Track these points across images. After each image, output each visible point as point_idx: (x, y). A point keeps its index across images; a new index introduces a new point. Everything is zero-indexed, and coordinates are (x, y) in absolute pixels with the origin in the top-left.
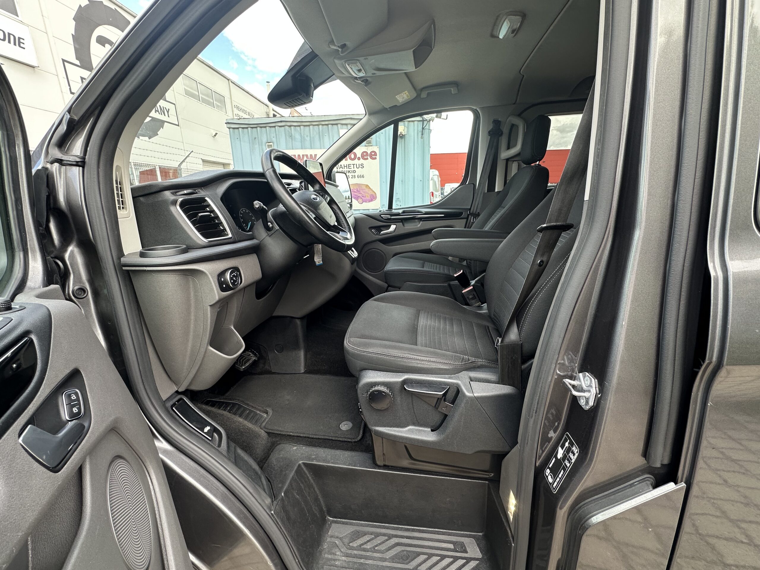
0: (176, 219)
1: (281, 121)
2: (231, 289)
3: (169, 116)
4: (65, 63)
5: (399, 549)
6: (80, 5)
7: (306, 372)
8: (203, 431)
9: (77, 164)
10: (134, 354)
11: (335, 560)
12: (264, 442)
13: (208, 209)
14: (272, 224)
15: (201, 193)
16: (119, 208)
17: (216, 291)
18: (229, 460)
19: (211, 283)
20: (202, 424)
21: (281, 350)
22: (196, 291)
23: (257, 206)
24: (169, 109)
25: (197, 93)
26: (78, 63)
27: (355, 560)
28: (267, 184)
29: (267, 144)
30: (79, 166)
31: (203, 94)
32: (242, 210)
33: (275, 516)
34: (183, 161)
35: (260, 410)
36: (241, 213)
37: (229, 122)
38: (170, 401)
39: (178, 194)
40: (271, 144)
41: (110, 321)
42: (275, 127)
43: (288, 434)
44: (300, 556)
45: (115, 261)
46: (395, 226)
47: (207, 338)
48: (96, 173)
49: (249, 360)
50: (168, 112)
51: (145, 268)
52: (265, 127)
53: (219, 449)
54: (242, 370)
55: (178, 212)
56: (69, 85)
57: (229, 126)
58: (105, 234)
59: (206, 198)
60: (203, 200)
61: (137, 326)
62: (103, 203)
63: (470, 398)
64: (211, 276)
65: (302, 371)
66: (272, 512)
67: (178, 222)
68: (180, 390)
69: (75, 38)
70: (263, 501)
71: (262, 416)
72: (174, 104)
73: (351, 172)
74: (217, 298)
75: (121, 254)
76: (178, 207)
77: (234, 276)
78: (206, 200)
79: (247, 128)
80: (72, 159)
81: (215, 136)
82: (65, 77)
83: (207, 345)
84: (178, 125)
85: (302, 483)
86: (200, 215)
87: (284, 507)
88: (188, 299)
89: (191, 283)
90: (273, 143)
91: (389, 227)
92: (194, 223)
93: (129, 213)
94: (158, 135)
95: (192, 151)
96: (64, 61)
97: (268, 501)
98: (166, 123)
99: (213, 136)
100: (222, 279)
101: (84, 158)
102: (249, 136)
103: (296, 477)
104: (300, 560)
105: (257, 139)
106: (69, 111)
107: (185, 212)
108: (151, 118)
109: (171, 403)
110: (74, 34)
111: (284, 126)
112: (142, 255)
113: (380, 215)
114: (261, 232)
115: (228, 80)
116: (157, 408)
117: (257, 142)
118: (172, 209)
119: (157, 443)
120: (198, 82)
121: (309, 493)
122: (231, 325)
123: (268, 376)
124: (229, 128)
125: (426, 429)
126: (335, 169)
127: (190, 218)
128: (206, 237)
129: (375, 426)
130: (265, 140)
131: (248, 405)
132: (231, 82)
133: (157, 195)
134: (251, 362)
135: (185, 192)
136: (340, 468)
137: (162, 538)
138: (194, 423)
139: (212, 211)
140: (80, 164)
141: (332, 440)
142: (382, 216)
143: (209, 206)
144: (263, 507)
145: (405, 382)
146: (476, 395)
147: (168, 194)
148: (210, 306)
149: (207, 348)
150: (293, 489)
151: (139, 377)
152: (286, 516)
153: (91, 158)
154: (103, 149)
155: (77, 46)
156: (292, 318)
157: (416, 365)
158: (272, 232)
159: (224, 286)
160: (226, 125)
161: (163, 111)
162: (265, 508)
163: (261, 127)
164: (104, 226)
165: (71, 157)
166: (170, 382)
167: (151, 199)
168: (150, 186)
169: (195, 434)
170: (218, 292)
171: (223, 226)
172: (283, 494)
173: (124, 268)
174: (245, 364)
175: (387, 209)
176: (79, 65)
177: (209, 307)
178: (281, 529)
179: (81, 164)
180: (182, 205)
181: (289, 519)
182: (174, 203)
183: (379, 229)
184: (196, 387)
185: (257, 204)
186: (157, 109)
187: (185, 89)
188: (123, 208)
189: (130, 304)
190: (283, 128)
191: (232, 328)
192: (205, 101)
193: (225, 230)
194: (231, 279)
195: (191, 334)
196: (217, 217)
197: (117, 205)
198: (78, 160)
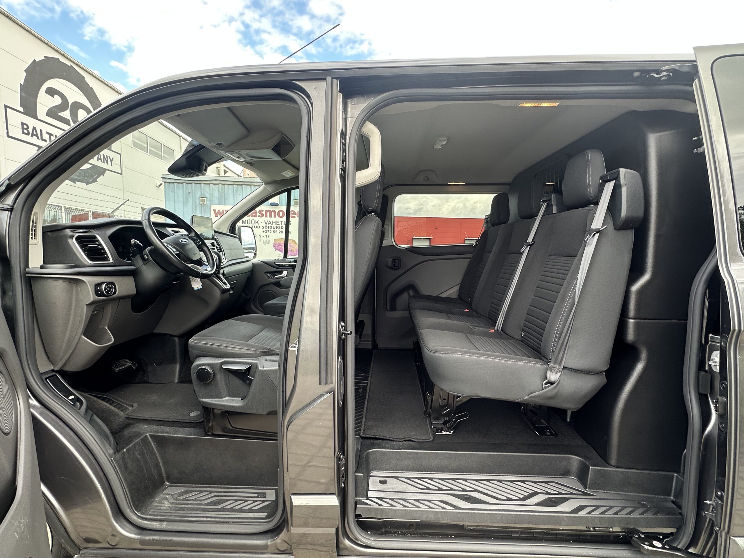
0: (71, 247)
1: (216, 180)
2: (105, 296)
3: (112, 165)
4: (8, 109)
5: (216, 498)
6: (35, 60)
7: (178, 382)
8: (68, 398)
9: (7, 210)
10: (23, 338)
11: (161, 506)
12: (121, 420)
13: (97, 243)
14: (147, 256)
15: (93, 233)
16: (32, 238)
17: (91, 295)
18: (85, 419)
19: (88, 289)
20: (68, 394)
21: (159, 364)
22: (77, 295)
23: (133, 243)
24: (113, 158)
25: (146, 146)
26: (21, 109)
27: (177, 506)
28: (142, 229)
29: (200, 199)
30: (9, 211)
31: (152, 147)
32: (133, 248)
33: (114, 461)
34: (117, 209)
35: (127, 405)
36: (131, 250)
37: (165, 177)
38: (45, 375)
39: (75, 231)
40: (205, 199)
41: (10, 311)
42: (209, 184)
43: (145, 418)
44: (131, 497)
45: (22, 271)
46: (286, 272)
47: (81, 329)
48: (19, 215)
49: (124, 365)
50: (111, 161)
51: (42, 275)
52: (200, 184)
53: (79, 411)
54: (116, 371)
55: (74, 243)
56: (7, 129)
57: (165, 180)
58: (18, 253)
59: (97, 236)
60: (94, 237)
61: (30, 316)
62: (21, 234)
63: (261, 370)
64: (90, 285)
65: (176, 382)
66: (112, 459)
67: (72, 249)
68: (56, 369)
69: (23, 88)
70: (107, 450)
71: (127, 408)
72: (120, 154)
73: (279, 227)
74: (92, 299)
75: (27, 265)
76: (74, 240)
77: (108, 287)
78: (96, 237)
79: (182, 183)
80: (5, 206)
81: (160, 186)
82: (5, 121)
83: (81, 334)
84: (121, 174)
85: (146, 448)
86: (89, 246)
87: (123, 459)
88: (71, 300)
89: (74, 289)
90: (206, 198)
91: (281, 272)
92: (84, 251)
93: (38, 242)
94: (97, 181)
95: (128, 200)
96: (6, 107)
97: (111, 451)
98: (107, 171)
99: (157, 186)
100: (99, 288)
101: (13, 206)
102: (183, 190)
103: (141, 443)
104: (130, 500)
105: (191, 194)
106: (9, 179)
107: (79, 243)
108: (92, 166)
109: (47, 376)
110: (22, 84)
111: (218, 184)
112: (42, 267)
113: (275, 262)
114: (139, 262)
115: (180, 136)
116: (34, 376)
117: (191, 196)
118: (70, 241)
119: (31, 401)
120: (148, 136)
121: (151, 458)
122: (105, 326)
123: (144, 385)
124: (165, 182)
125: (238, 399)
126: (239, 224)
127: (82, 247)
128: (92, 260)
129: (203, 398)
130: (198, 195)
131: (117, 400)
132: (183, 138)
133: (60, 232)
134: (126, 366)
135: (81, 231)
136: (178, 437)
137: (19, 434)
138: (62, 393)
139: (100, 244)
140: (9, 209)
141: (179, 422)
142: (276, 263)
143: (98, 241)
144: (105, 454)
145: (222, 363)
146: (265, 369)
147: (68, 232)
148: (87, 305)
149: (80, 337)
150: (135, 449)
151: (24, 351)
152: (124, 465)
153: (18, 207)
154: (27, 203)
155: (23, 95)
156: (171, 336)
157: (231, 351)
158: (147, 262)
159: (99, 293)
160: (162, 179)
161: (105, 159)
162: (107, 455)
163: (196, 184)
164: (18, 248)
165: (5, 205)
166: (48, 362)
167: (55, 234)
168: (57, 226)
169: (60, 398)
170: (93, 296)
171: (107, 255)
172: (125, 450)
173: (27, 275)
174: (120, 367)
175: (283, 258)
176: (23, 111)
177: (85, 306)
178: (118, 472)
179: (11, 210)
180: (77, 239)
181: (126, 468)
182: (72, 237)
183: (273, 273)
184: (68, 369)
185: (133, 241)
186: (99, 157)
187: (133, 141)
188: (34, 238)
189: (27, 300)
190: (217, 186)
191: (107, 328)
192: (152, 153)
193: (108, 257)
194: (106, 289)
195: (70, 325)
196: (103, 249)
197: (30, 236)
198: (9, 207)
